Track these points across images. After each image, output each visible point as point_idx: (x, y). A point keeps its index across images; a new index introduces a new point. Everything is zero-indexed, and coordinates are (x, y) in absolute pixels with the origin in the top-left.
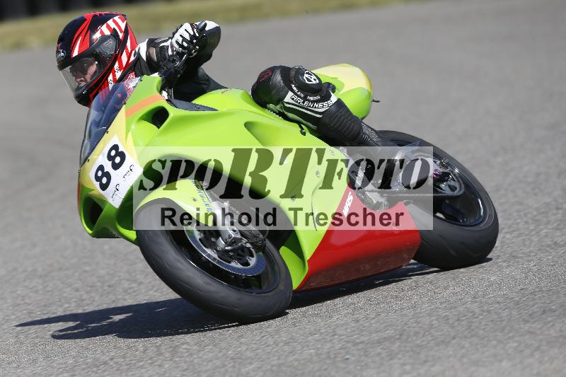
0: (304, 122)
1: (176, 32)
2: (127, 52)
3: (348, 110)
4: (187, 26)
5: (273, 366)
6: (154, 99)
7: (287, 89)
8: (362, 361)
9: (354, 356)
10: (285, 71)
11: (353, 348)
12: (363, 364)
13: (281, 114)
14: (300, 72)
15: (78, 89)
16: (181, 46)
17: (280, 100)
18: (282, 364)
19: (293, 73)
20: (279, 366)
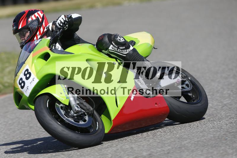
0: (118, 58)
1: (58, 19)
2: (43, 27)
3: (138, 53)
4: (63, 16)
5: (195, 141)
6: (45, 49)
7: (110, 43)
8: (233, 140)
9: (229, 138)
10: (110, 36)
11: (229, 134)
12: (233, 141)
13: (108, 55)
14: (116, 36)
15: (21, 43)
16: (60, 25)
17: (107, 49)
18: (199, 141)
19: (113, 37)
20: (198, 141)
